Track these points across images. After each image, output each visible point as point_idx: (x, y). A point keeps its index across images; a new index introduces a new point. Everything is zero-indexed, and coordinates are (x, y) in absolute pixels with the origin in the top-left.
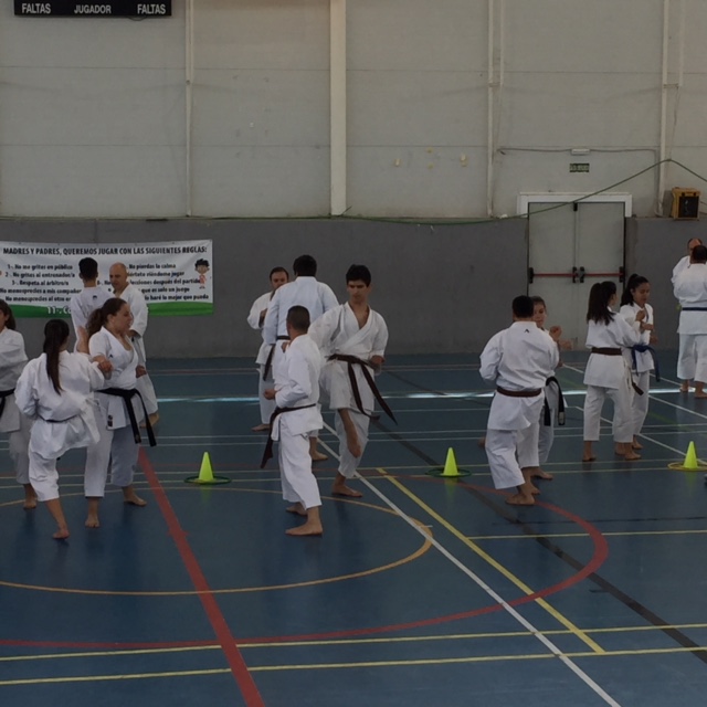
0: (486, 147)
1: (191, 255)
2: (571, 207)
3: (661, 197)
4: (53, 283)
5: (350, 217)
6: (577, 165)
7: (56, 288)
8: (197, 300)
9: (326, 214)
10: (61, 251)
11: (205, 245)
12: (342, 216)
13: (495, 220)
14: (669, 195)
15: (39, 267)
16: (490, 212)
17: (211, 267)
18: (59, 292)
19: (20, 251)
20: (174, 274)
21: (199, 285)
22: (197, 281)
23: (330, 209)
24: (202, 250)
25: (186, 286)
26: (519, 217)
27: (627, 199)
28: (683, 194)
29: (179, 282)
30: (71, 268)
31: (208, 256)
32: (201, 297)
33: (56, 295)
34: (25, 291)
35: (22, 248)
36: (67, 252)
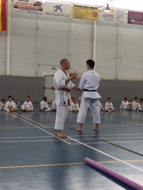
0: (36, 64)
2: (52, 76)
6: (53, 68)
9: (6, 75)
12: (9, 76)
16: (37, 76)
26: (42, 77)
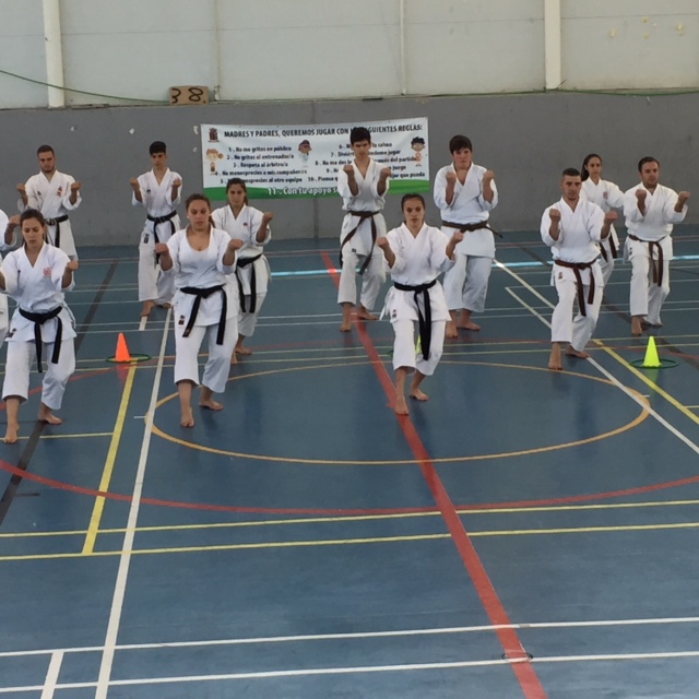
1: (406, 133)
4: (273, 165)
5: (565, 91)
7: (276, 169)
8: (413, 178)
9: (541, 88)
10: (280, 132)
11: (420, 123)
12: (557, 90)
15: (258, 149)
17: (426, 144)
18: (280, 173)
19: (240, 134)
20: (390, 153)
21: (415, 163)
22: (413, 159)
23: (545, 83)
24: (417, 128)
25: (402, 164)
29: (396, 160)
30: (290, 149)
32: (418, 175)
33: (275, 177)
34: (247, 174)
35: (242, 130)
36: (285, 133)
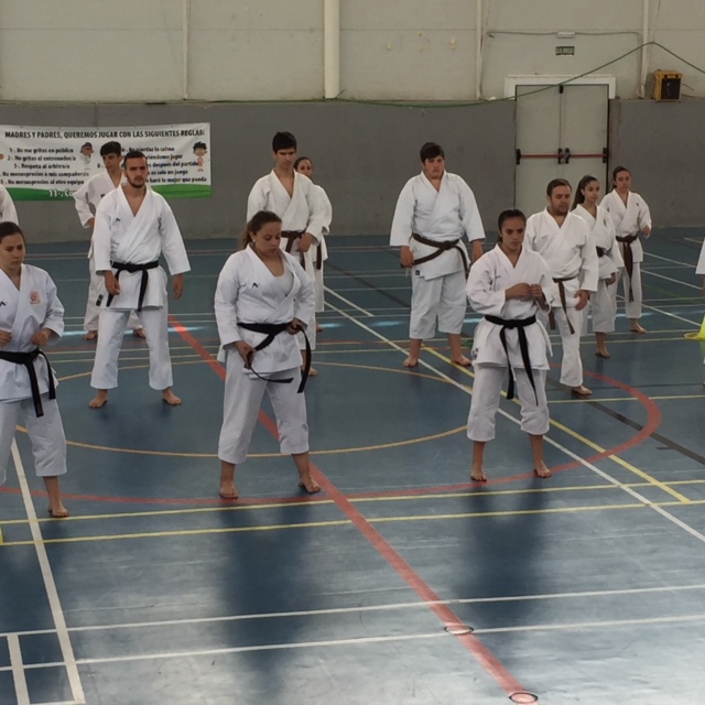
0: (475, 30)
1: (189, 138)
2: (557, 89)
3: (644, 79)
4: (55, 166)
5: (343, 100)
6: (562, 48)
7: (57, 171)
8: (195, 183)
10: (62, 134)
11: (203, 128)
13: (483, 102)
14: (652, 78)
15: (40, 150)
16: (478, 95)
17: (208, 150)
18: (61, 175)
19: (21, 135)
20: (172, 157)
21: (197, 167)
22: (195, 164)
23: (324, 91)
24: (200, 133)
25: (184, 168)
26: (507, 99)
27: (611, 81)
28: (666, 76)
29: (177, 165)
30: (72, 151)
31: (206, 139)
32: (199, 180)
33: (57, 178)
34: (28, 175)
35: (23, 131)
36: (67, 135)
